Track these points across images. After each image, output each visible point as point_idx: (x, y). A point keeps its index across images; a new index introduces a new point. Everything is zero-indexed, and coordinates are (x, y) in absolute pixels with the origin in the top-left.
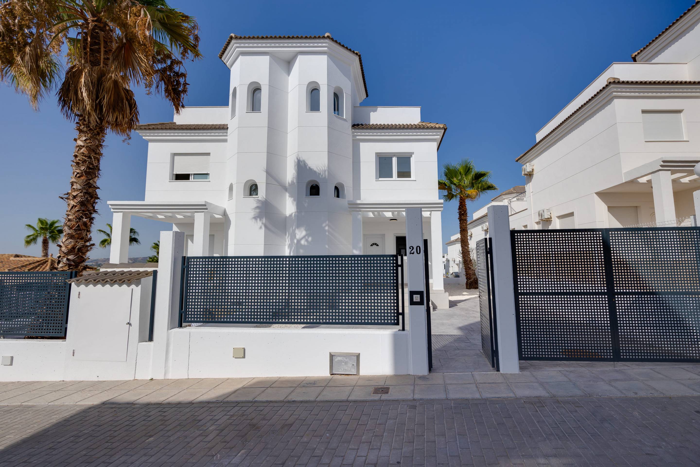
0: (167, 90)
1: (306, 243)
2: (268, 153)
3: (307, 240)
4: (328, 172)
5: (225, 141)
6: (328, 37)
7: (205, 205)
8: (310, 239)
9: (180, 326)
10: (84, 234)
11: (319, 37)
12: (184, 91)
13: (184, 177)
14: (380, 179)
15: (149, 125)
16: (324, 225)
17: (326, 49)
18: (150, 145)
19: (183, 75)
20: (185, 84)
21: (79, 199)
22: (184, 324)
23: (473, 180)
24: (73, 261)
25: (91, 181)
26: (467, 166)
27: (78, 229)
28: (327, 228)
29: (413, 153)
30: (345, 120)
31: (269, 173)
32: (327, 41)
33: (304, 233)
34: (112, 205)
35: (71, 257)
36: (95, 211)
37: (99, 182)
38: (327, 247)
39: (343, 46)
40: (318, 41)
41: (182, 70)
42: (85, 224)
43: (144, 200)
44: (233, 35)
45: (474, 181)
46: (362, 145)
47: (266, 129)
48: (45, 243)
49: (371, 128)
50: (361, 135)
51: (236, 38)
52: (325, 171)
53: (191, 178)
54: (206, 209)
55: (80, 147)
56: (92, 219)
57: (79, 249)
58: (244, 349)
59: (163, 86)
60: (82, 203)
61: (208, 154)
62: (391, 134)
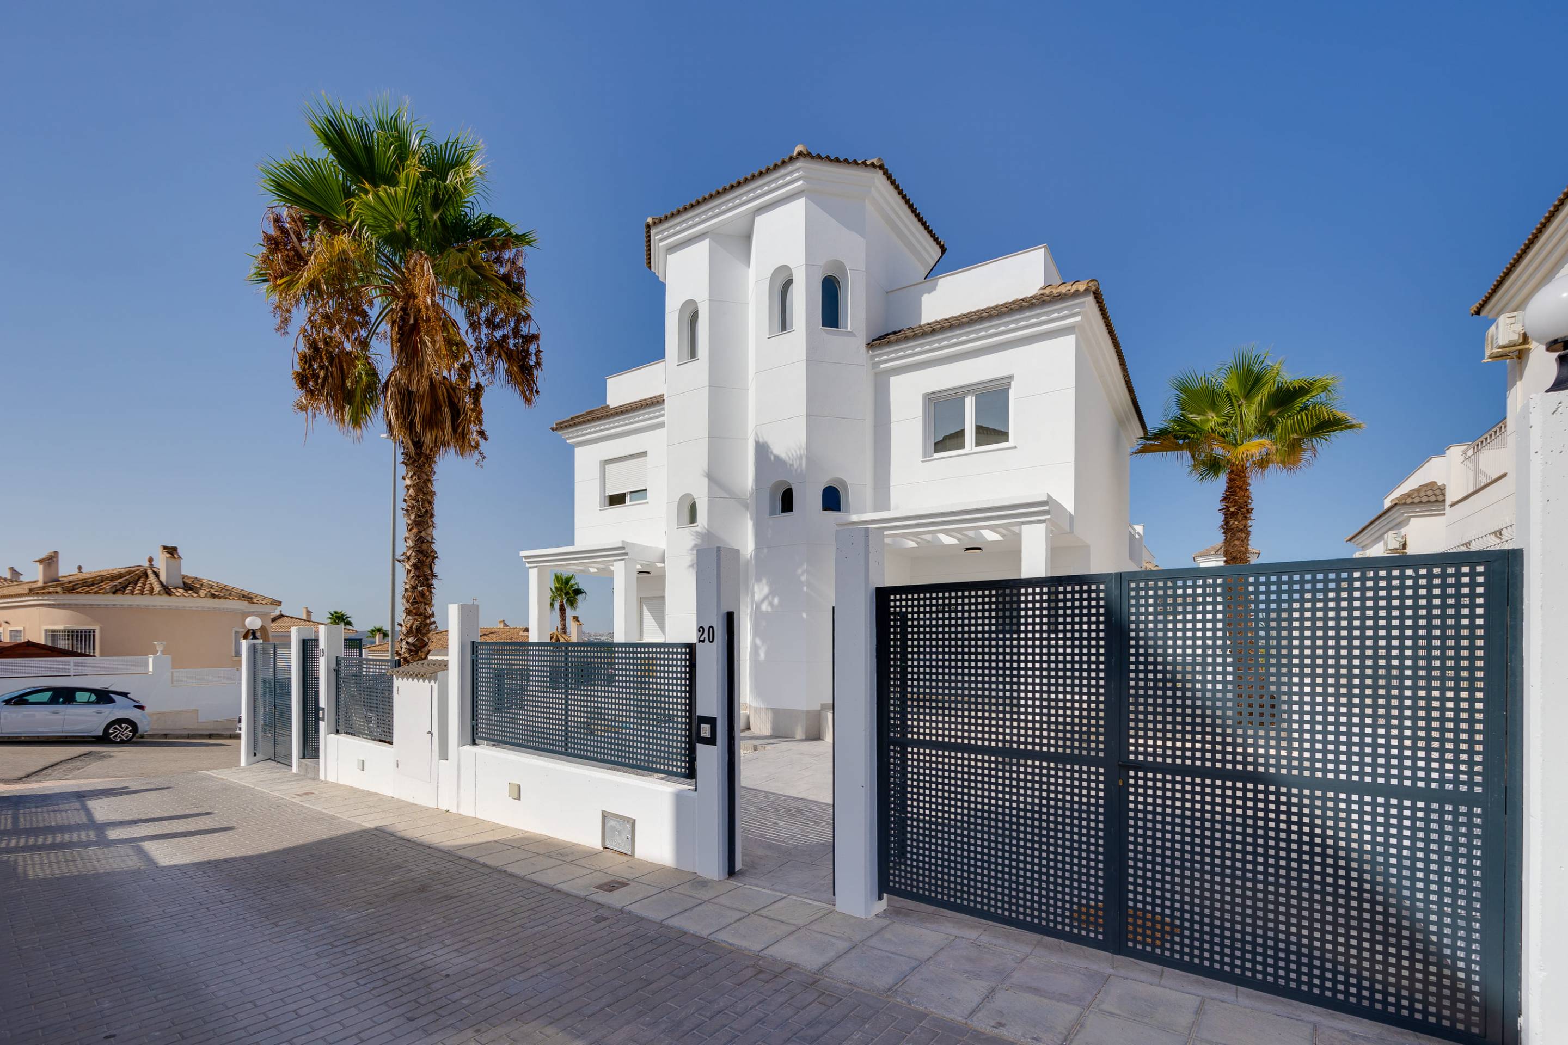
0: (508, 372)
1: (769, 609)
2: (712, 437)
3: (771, 604)
4: (807, 458)
5: (661, 425)
6: (800, 154)
7: (623, 548)
8: (776, 601)
9: (474, 742)
10: (422, 609)
11: (784, 162)
12: (538, 363)
13: (617, 500)
14: (937, 455)
15: (572, 419)
16: (800, 571)
17: (800, 183)
18: (578, 451)
19: (535, 338)
20: (538, 352)
21: (413, 560)
22: (477, 741)
23: (1268, 407)
24: (413, 645)
25: (423, 534)
26: (1249, 371)
27: (415, 602)
28: (804, 578)
29: (1011, 377)
30: (851, 334)
31: (712, 478)
32: (799, 164)
33: (766, 590)
34: (526, 557)
35: (411, 640)
36: (434, 576)
37: (436, 533)
38: (804, 615)
39: (837, 160)
40: (782, 172)
41: (533, 331)
42: (422, 594)
43: (573, 544)
44: (650, 220)
45: (1273, 413)
46: (895, 381)
47: (706, 391)
48: (562, 609)
49: (924, 334)
50: (891, 357)
51: (654, 223)
52: (801, 458)
53: (628, 498)
54: (626, 554)
55: (408, 487)
56: (430, 586)
57: (418, 629)
58: (519, 787)
59: (501, 366)
60: (415, 566)
61: (644, 454)
62: (954, 340)
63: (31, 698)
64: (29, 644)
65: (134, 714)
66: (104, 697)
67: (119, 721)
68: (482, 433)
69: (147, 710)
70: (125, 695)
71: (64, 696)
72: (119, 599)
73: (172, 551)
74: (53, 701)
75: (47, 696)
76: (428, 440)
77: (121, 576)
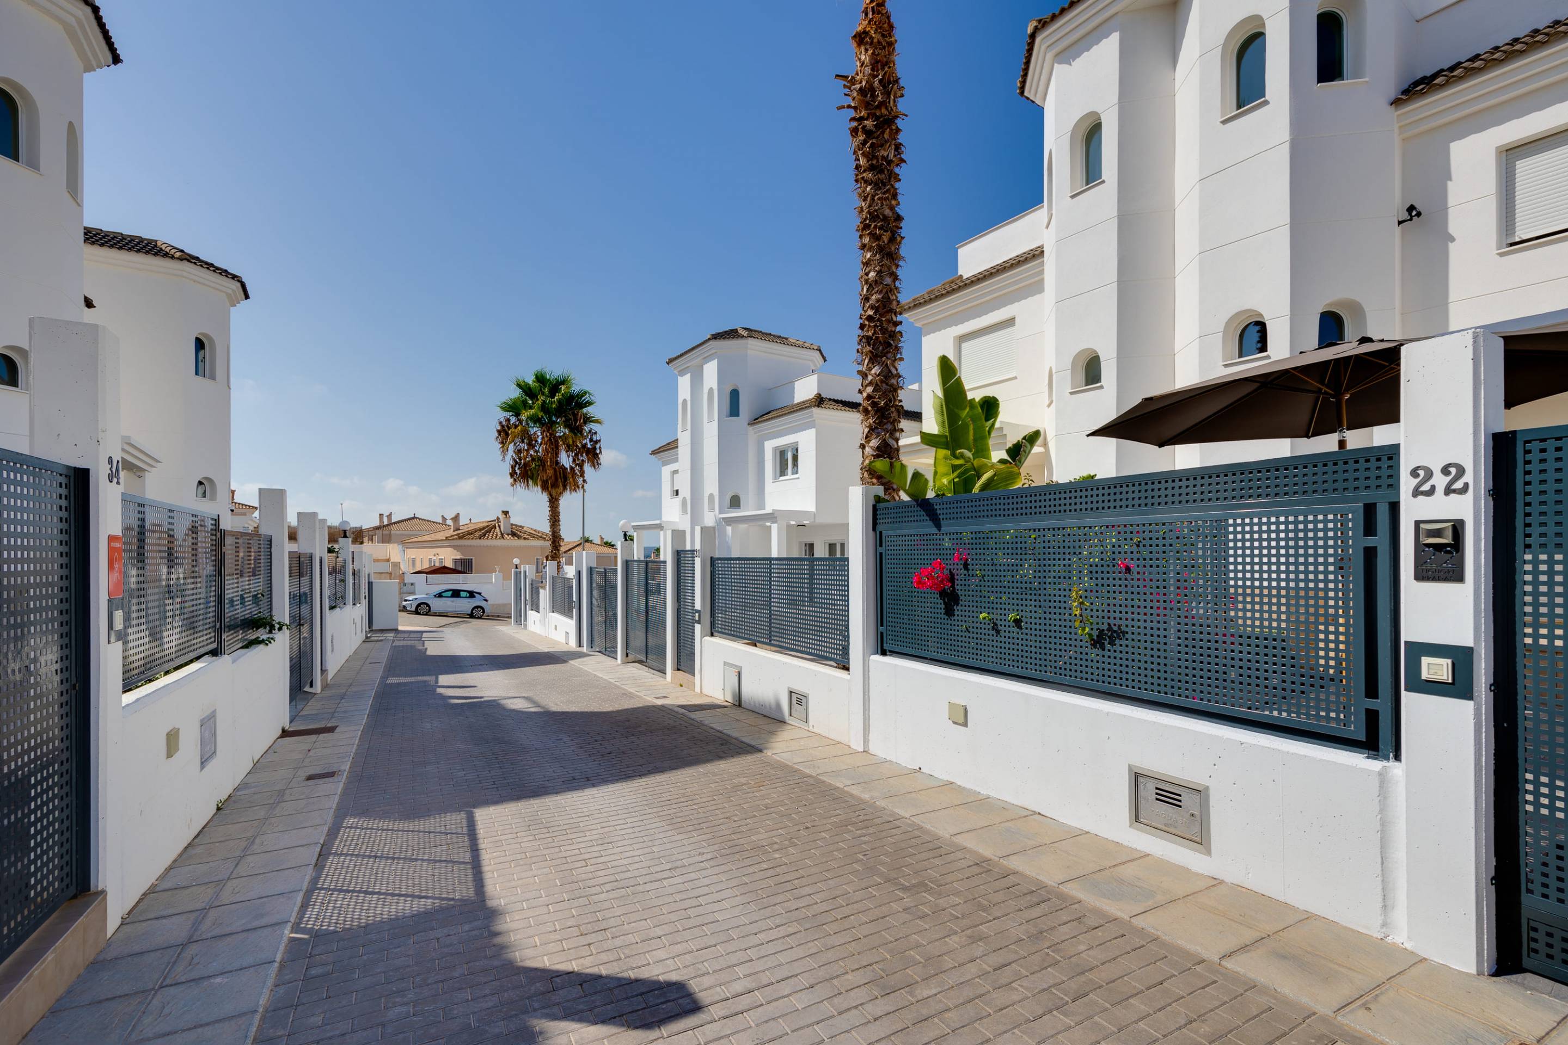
63: (444, 594)
64: (445, 567)
65: (483, 604)
66: (472, 594)
67: (477, 607)
68: (584, 481)
69: (489, 602)
70: (480, 594)
71: (456, 594)
72: (483, 542)
73: (506, 513)
74: (452, 596)
75: (450, 593)
76: (554, 494)
77: (484, 528)
